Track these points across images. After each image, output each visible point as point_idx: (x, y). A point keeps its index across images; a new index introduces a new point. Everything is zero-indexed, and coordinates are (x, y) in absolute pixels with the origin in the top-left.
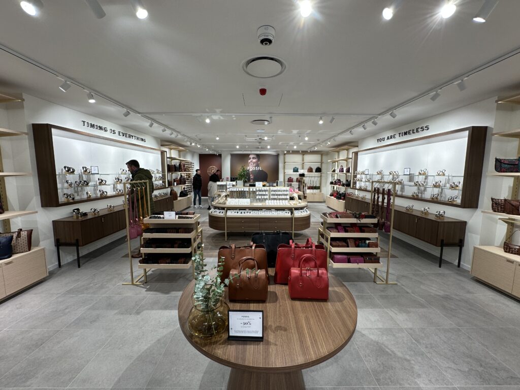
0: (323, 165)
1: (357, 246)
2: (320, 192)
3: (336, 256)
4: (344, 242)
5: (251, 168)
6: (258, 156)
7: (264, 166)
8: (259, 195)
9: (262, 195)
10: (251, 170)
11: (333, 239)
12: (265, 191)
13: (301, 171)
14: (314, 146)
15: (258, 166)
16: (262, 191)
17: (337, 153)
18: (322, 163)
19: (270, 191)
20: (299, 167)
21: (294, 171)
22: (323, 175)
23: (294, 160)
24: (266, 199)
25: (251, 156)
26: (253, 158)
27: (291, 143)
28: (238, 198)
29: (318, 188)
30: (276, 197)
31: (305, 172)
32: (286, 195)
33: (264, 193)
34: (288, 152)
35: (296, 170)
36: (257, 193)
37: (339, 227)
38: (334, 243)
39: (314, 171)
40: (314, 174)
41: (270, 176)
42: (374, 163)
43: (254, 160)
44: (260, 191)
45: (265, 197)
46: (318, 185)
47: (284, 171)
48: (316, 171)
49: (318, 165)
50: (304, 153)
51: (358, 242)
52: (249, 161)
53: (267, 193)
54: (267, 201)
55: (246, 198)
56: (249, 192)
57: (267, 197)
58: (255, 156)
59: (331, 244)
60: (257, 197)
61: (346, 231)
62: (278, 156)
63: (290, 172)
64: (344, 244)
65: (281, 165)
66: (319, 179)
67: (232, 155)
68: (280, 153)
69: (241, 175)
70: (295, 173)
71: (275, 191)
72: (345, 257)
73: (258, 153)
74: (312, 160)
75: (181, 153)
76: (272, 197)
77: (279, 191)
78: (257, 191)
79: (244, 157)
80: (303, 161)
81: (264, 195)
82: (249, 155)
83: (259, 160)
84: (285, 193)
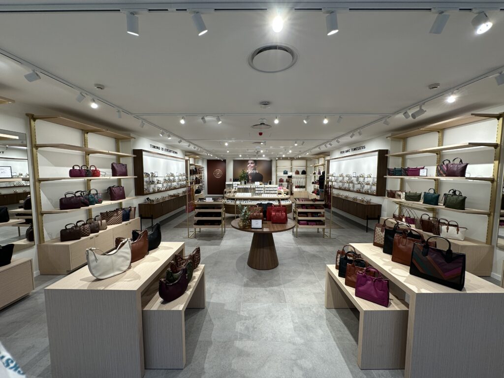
0: (308, 169)
1: (312, 216)
2: (306, 190)
3: (301, 222)
4: (306, 214)
5: (250, 171)
6: (255, 161)
7: (260, 170)
8: (258, 190)
9: (259, 191)
10: (249, 173)
11: (300, 213)
12: (261, 188)
13: (290, 174)
14: (299, 155)
15: (255, 169)
16: (260, 188)
17: (317, 160)
18: (306, 167)
19: (264, 188)
20: (289, 170)
21: (284, 174)
22: (307, 176)
23: (284, 165)
24: (262, 193)
25: (250, 162)
26: (251, 163)
27: (281, 153)
28: (243, 192)
29: (304, 187)
30: (269, 192)
31: (293, 174)
32: (276, 191)
33: (261, 189)
34: (279, 159)
35: (285, 173)
36: (256, 189)
37: (303, 207)
38: (300, 215)
39: (300, 173)
40: (301, 176)
41: (265, 177)
42: (339, 168)
43: (252, 165)
44: (258, 188)
45: (262, 192)
46: (304, 185)
47: (276, 173)
48: (302, 174)
49: (304, 169)
50: (292, 159)
51: (313, 214)
52: (248, 166)
53: (262, 189)
54: (263, 195)
55: (248, 192)
56: (251, 188)
57: (263, 192)
58: (253, 162)
59: (298, 216)
60: (256, 192)
61: (307, 208)
62: (271, 161)
63: (281, 174)
64: (305, 215)
65: (273, 169)
66: (304, 180)
67: (235, 161)
68: (273, 159)
69: (242, 177)
70: (285, 175)
71: (268, 188)
72: (305, 222)
73: (255, 159)
74: (299, 165)
75: (196, 160)
76: (266, 192)
77: (271, 188)
78: (256, 188)
79: (244, 163)
80: (291, 165)
81: (261, 191)
82: (248, 161)
83: (256, 165)
84: (275, 189)
